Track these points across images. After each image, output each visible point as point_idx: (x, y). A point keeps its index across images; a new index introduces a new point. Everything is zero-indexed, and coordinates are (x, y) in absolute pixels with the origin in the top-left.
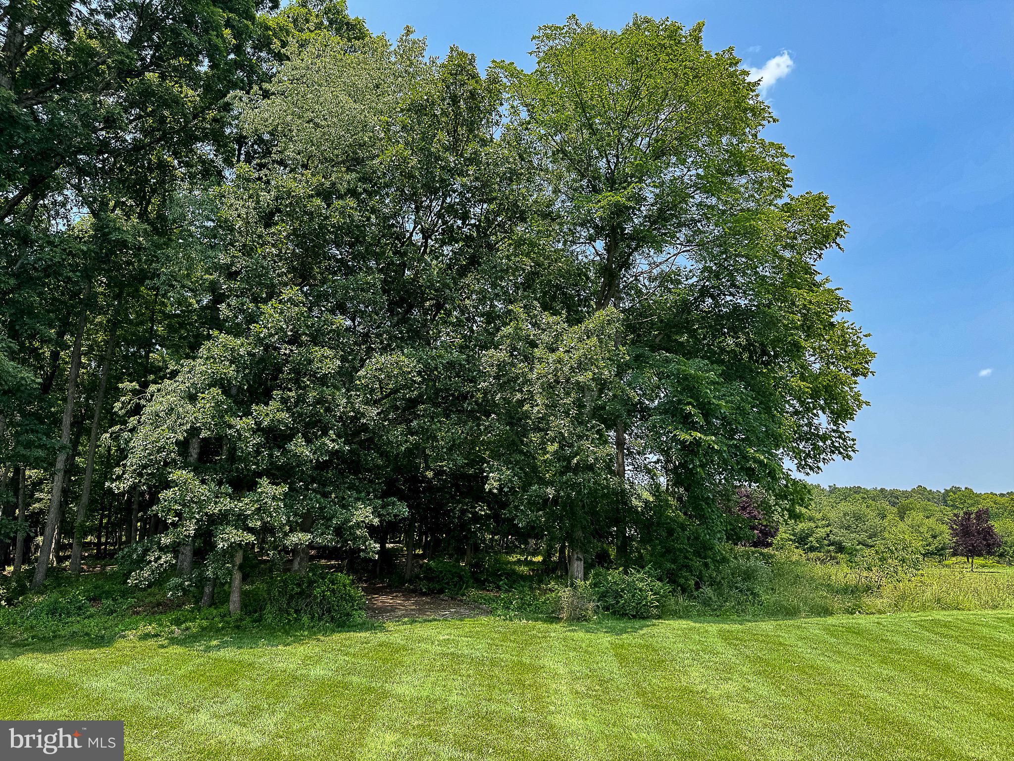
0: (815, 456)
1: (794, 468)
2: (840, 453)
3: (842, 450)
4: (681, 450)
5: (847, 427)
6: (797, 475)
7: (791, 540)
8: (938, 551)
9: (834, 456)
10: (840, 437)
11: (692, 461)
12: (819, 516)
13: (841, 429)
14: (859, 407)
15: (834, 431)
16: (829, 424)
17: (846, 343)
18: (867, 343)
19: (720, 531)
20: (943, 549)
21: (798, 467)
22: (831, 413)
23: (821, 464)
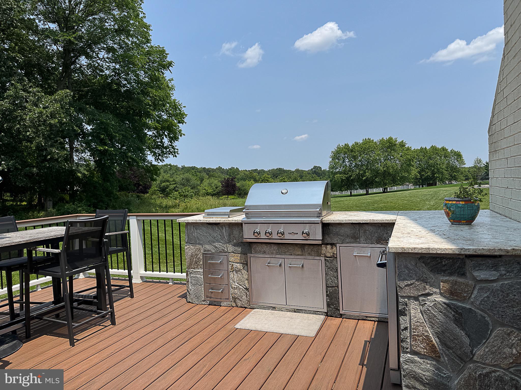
0: (162, 155)
1: (154, 160)
2: (172, 154)
3: (173, 153)
4: (99, 153)
5: (176, 144)
6: (154, 163)
7: (158, 190)
8: (218, 193)
9: (170, 156)
10: (172, 148)
11: (104, 158)
12: (171, 179)
13: (173, 145)
14: (181, 136)
15: (170, 145)
16: (168, 142)
17: (176, 109)
18: (184, 110)
19: (116, 186)
20: (219, 192)
21: (155, 159)
22: (169, 138)
23: (164, 159)
